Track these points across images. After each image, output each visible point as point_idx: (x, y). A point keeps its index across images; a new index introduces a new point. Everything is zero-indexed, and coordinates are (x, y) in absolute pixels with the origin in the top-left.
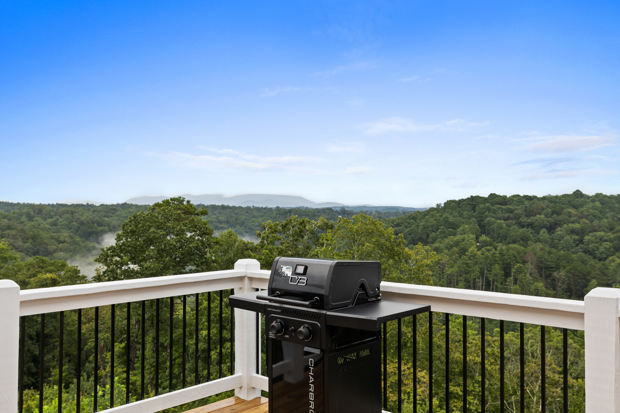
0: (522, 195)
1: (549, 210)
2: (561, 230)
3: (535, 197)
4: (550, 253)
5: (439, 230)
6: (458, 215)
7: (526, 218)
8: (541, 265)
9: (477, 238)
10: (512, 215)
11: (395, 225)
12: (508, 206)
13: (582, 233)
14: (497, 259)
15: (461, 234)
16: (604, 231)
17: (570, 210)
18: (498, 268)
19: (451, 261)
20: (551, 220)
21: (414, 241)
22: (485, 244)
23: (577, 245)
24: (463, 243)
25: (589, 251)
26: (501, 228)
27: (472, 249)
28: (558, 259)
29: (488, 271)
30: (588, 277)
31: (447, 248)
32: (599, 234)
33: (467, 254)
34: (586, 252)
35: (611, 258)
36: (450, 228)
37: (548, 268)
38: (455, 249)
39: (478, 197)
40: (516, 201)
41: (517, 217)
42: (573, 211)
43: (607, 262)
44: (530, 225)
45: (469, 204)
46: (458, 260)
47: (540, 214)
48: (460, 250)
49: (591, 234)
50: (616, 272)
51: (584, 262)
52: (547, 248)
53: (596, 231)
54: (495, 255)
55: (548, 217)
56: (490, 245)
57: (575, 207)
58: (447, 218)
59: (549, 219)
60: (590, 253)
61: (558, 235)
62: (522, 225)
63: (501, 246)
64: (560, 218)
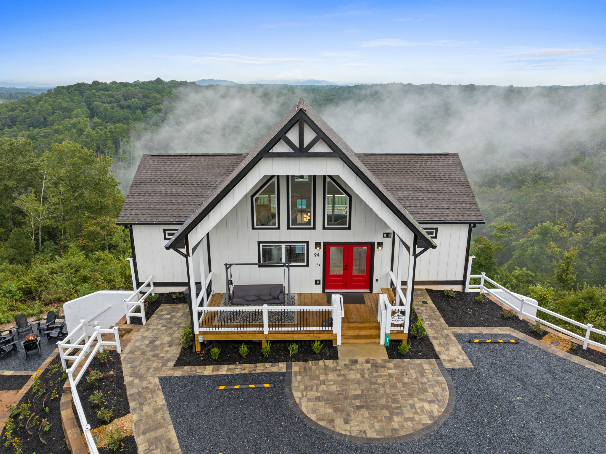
0: (118, 82)
1: (141, 95)
2: (151, 111)
3: (128, 84)
4: (146, 129)
5: (55, 114)
6: (69, 100)
7: (125, 101)
9: (90, 120)
10: (113, 99)
11: (9, 109)
12: (110, 92)
13: (165, 112)
14: (108, 136)
15: (76, 117)
17: (156, 95)
18: (110, 143)
20: (143, 102)
21: (32, 123)
22: (97, 125)
23: (163, 121)
24: (80, 125)
26: (107, 110)
27: (88, 129)
29: (103, 145)
31: (67, 130)
33: (84, 133)
36: (65, 111)
38: (74, 130)
39: (83, 83)
40: (115, 88)
41: (117, 101)
44: (128, 107)
45: (77, 90)
46: (78, 139)
47: (134, 98)
48: (78, 131)
52: (143, 125)
54: (107, 133)
55: (140, 100)
56: (101, 126)
57: (158, 92)
58: (61, 103)
61: (149, 114)
62: (122, 108)
63: (111, 126)
64: (149, 101)
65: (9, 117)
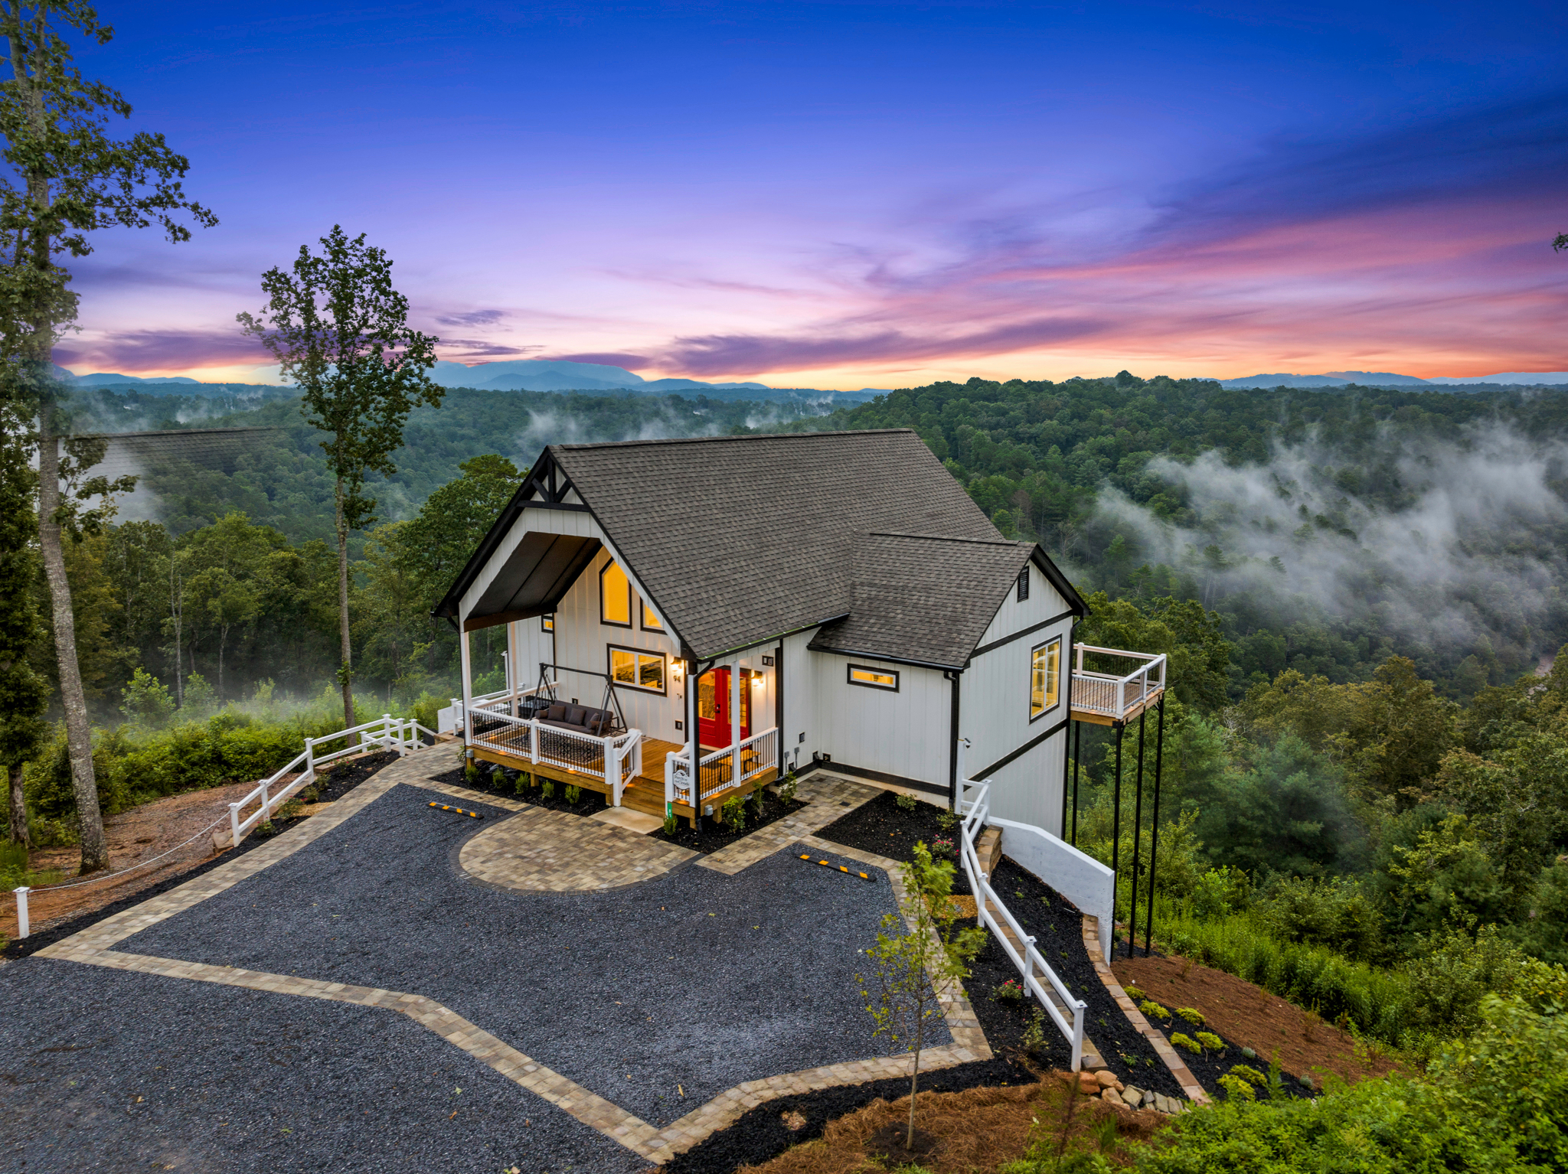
0: (1025, 380)
1: (1067, 411)
2: (1083, 448)
3: (1047, 385)
4: (1056, 490)
6: (911, 419)
7: (1028, 425)
8: (1038, 511)
10: (1003, 420)
12: (1000, 403)
13: (1116, 452)
17: (1103, 411)
20: (1068, 429)
23: (1106, 474)
25: (1123, 485)
26: (981, 443)
28: (1067, 500)
32: (1142, 455)
34: (1119, 485)
35: (1155, 497)
37: (1052, 515)
39: (949, 384)
40: (1014, 394)
41: (1013, 424)
42: (1106, 413)
43: (1148, 504)
44: (1033, 438)
45: (932, 399)
47: (1051, 418)
49: (1130, 455)
52: (1055, 481)
53: (1140, 449)
55: (1064, 424)
56: (959, 477)
57: (1113, 406)
59: (1066, 427)
60: (1126, 488)
61: (1078, 456)
62: (1018, 438)
64: (1084, 425)
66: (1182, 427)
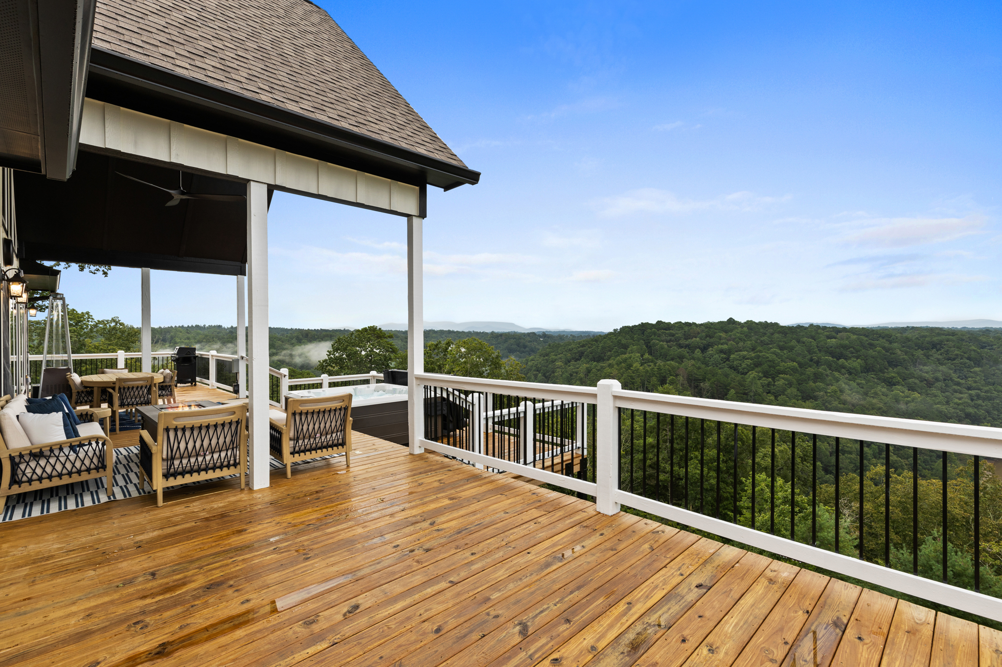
0: (683, 322)
1: (704, 334)
2: (712, 350)
3: (694, 324)
4: (699, 368)
5: (613, 350)
6: (629, 338)
7: (685, 340)
8: (691, 378)
9: (642, 356)
10: (673, 338)
12: (672, 331)
13: (728, 352)
14: (655, 373)
15: (629, 353)
16: (747, 351)
17: (721, 334)
18: (656, 380)
19: (619, 374)
20: (705, 342)
21: (594, 359)
22: (648, 361)
23: (724, 362)
24: (629, 360)
25: (733, 367)
26: (662, 348)
27: (636, 365)
28: (705, 373)
29: (648, 382)
30: (728, 388)
31: (618, 364)
32: (741, 353)
33: (632, 368)
34: (731, 367)
35: (750, 372)
36: (622, 348)
37: (698, 380)
38: (623, 365)
39: (647, 324)
40: (678, 327)
41: (677, 340)
42: (723, 335)
43: (747, 376)
44: (687, 346)
45: (639, 329)
46: (624, 373)
47: (696, 338)
49: (736, 353)
50: (752, 383)
51: (727, 376)
52: (699, 364)
53: (741, 351)
54: (654, 369)
55: (702, 340)
56: (652, 362)
57: (726, 332)
58: (621, 340)
60: (735, 369)
61: (710, 354)
62: (680, 346)
63: (660, 363)
64: (712, 340)
65: (579, 352)
66: (761, 341)
